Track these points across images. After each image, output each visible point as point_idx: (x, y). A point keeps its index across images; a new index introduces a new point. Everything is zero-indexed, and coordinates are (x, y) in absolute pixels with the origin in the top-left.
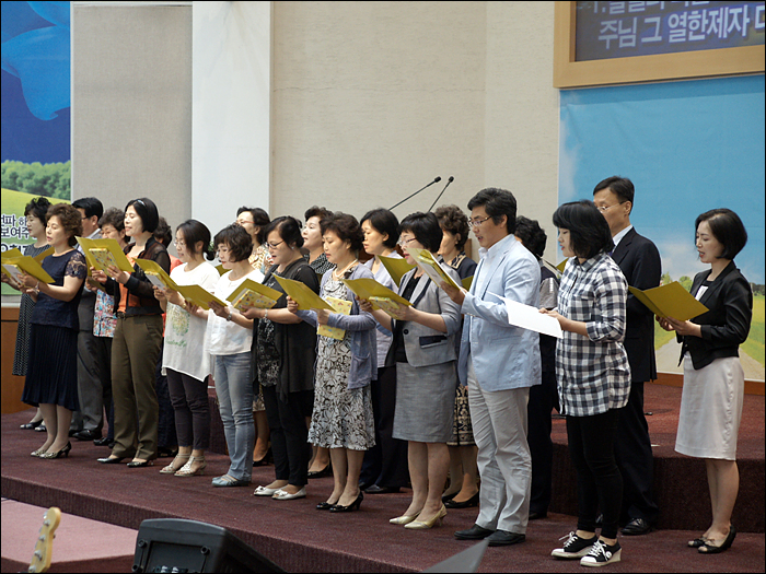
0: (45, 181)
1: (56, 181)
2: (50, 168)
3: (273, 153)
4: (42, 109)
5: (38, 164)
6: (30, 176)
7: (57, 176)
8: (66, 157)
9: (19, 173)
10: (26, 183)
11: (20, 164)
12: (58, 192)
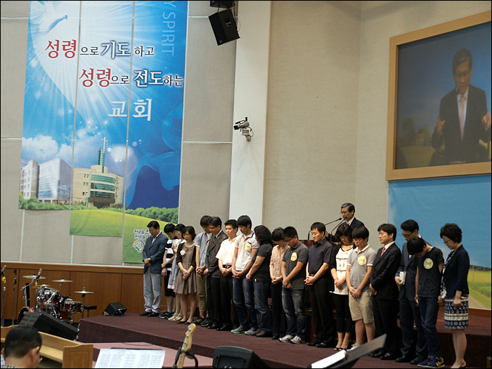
0: (167, 216)
1: (172, 216)
2: (170, 210)
3: (264, 206)
4: (168, 186)
5: (165, 208)
6: (162, 213)
7: (173, 213)
8: (177, 206)
9: (157, 212)
10: (160, 216)
11: (157, 208)
12: (172, 220)
